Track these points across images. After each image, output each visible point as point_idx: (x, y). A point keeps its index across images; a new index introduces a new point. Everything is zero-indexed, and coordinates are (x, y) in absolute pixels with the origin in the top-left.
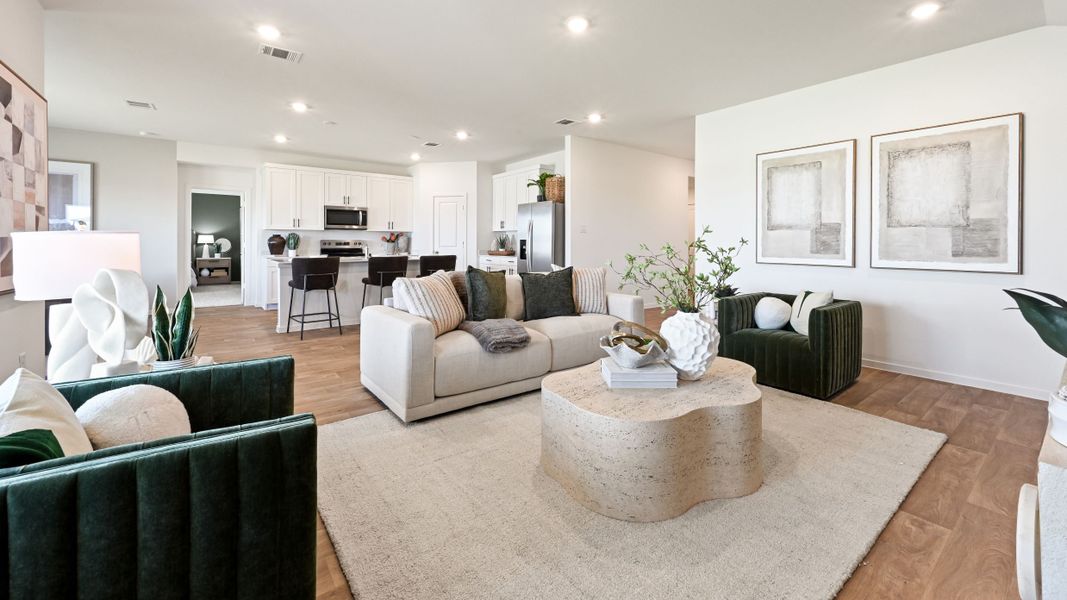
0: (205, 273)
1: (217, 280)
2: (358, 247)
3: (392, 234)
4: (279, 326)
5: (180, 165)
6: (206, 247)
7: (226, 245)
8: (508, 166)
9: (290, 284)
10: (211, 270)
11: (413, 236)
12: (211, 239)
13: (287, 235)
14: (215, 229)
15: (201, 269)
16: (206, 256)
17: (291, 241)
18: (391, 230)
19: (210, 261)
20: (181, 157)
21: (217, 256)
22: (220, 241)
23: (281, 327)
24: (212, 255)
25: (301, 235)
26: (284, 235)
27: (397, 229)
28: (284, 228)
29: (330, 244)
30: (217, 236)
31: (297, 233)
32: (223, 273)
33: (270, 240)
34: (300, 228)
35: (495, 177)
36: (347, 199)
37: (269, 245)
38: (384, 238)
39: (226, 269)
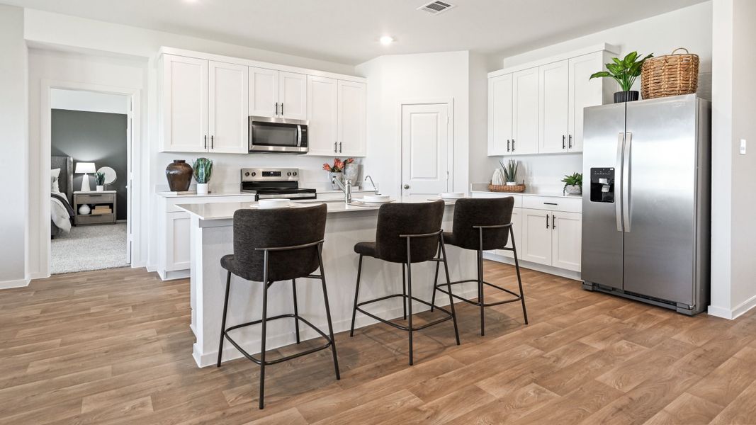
0: (85, 210)
1: (99, 220)
2: (291, 178)
3: (338, 160)
4: (198, 347)
5: (33, 49)
6: (86, 178)
7: (110, 175)
8: (506, 61)
9: (224, 262)
10: (92, 207)
11: (365, 163)
12: (91, 168)
13: (195, 160)
14: (98, 156)
15: (79, 206)
16: (85, 189)
17: (202, 170)
18: (338, 154)
19: (91, 195)
20: (32, 34)
21: (100, 189)
22: (103, 170)
23: (203, 354)
24: (93, 188)
25: (214, 160)
26: (191, 161)
27: (346, 153)
28: (190, 148)
29: (254, 174)
30: (99, 165)
31: (210, 158)
32: (107, 210)
33: (170, 168)
34: (215, 150)
35: (490, 75)
36: (280, 108)
37: (169, 176)
38: (326, 166)
39: (111, 205)
